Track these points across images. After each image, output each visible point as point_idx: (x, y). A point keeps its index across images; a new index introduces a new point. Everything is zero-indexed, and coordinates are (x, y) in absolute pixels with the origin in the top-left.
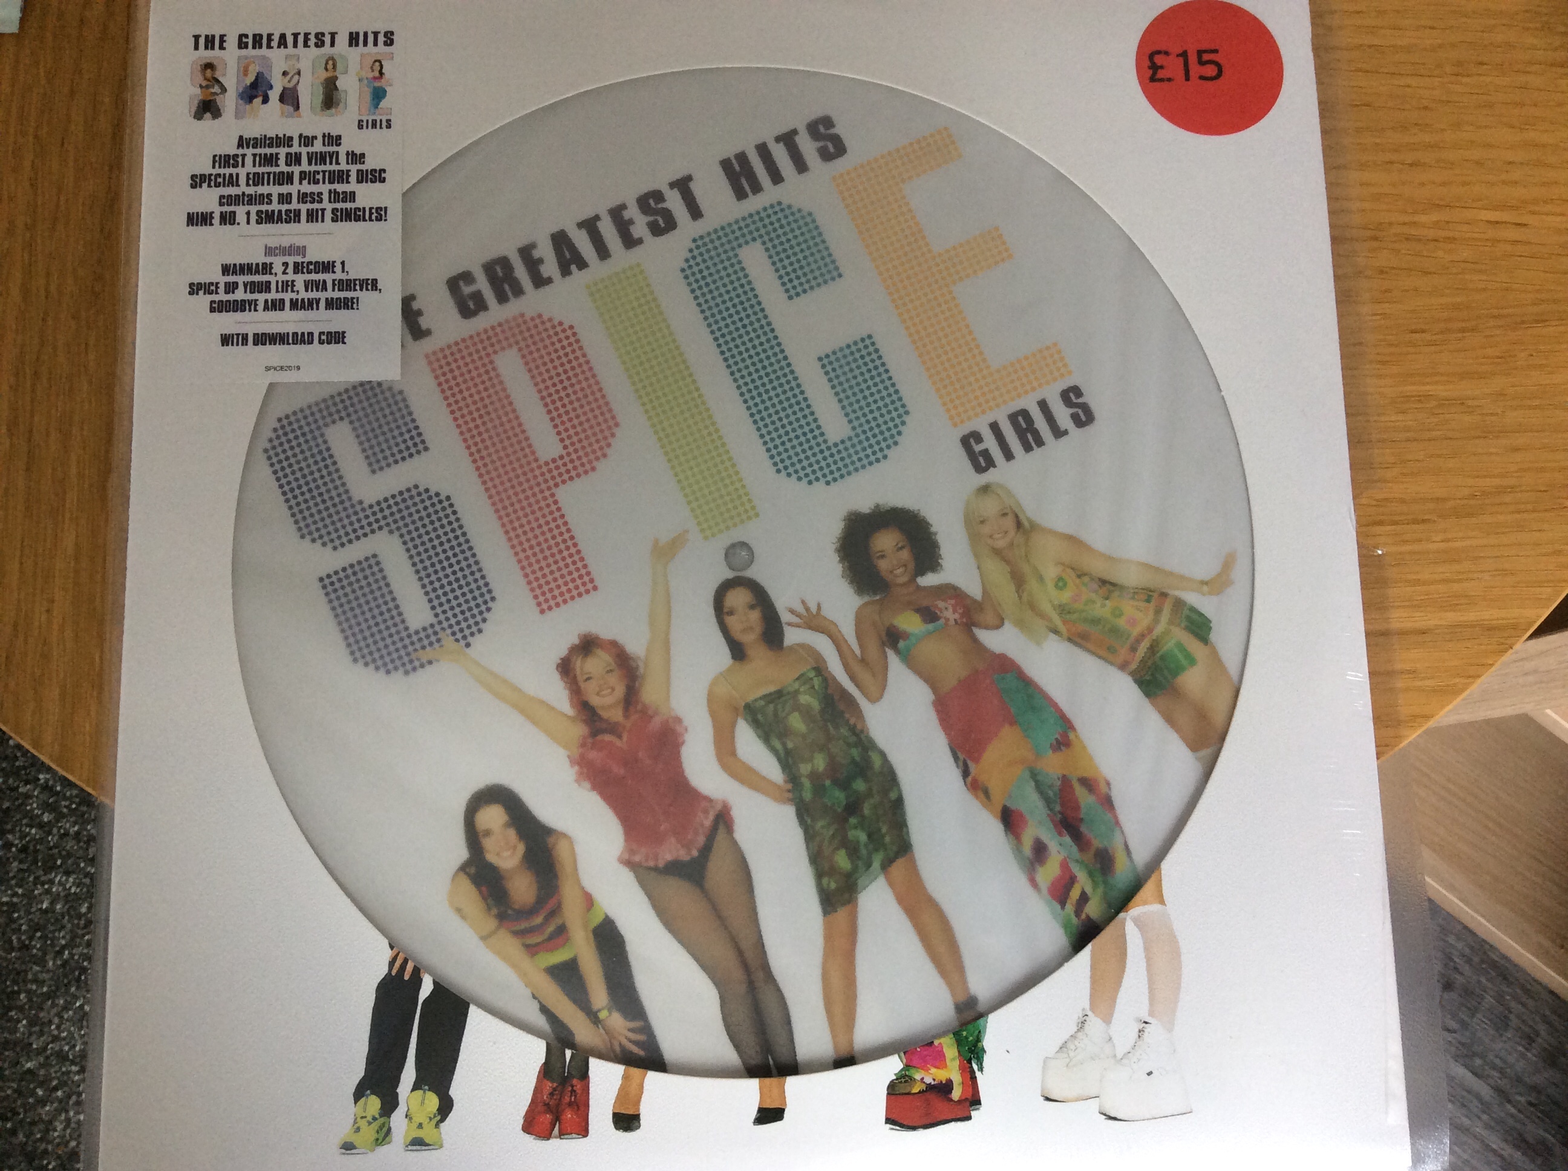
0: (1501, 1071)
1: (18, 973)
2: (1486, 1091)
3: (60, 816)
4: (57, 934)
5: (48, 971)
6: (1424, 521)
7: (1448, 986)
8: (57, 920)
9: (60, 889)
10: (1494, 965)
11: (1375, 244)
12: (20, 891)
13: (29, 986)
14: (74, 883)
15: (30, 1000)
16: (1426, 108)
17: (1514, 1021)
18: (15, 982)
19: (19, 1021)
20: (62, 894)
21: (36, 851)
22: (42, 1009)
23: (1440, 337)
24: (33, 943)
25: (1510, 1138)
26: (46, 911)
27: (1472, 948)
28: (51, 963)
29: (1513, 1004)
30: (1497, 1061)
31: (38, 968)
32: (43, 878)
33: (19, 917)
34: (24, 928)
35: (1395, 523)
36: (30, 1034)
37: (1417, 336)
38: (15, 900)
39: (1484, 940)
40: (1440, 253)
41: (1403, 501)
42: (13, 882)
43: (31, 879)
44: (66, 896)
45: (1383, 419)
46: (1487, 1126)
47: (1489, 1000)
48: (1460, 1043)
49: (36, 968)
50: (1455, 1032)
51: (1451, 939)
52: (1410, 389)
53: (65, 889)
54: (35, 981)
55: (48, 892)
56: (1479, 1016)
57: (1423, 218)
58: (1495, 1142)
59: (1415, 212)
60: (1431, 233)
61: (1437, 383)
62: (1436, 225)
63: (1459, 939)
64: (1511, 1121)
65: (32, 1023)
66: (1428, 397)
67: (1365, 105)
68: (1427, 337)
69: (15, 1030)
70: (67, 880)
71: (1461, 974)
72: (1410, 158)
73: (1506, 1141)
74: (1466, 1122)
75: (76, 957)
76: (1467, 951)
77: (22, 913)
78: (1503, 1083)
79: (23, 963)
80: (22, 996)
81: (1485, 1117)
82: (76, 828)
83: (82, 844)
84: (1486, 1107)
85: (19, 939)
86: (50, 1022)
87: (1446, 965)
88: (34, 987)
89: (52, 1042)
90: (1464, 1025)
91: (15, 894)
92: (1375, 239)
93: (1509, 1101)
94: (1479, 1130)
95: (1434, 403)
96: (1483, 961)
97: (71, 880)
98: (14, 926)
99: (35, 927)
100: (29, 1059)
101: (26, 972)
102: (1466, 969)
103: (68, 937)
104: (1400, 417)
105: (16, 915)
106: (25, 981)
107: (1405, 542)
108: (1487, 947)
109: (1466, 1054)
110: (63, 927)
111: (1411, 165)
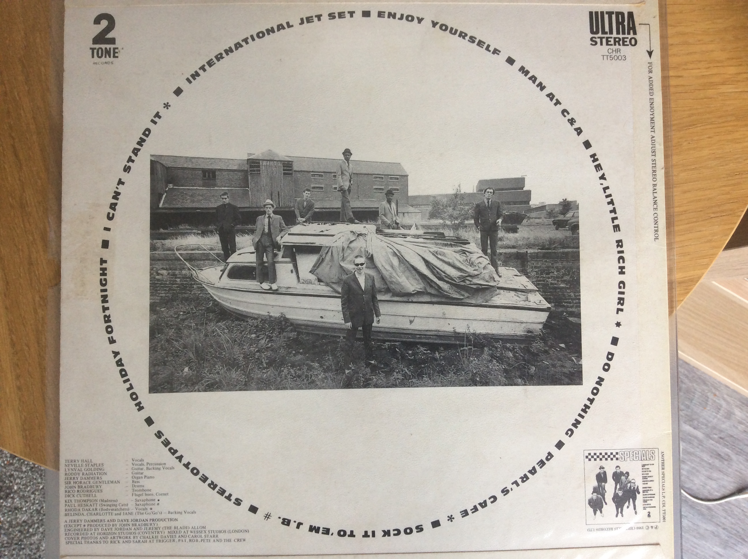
0: (706, 425)
2: (700, 435)
10: (699, 377)
25: (712, 454)
27: (688, 371)
30: (704, 421)
39: (694, 367)
46: (702, 451)
48: (687, 415)
58: (705, 457)
64: (713, 447)
73: (711, 456)
76: (687, 373)
84: (701, 442)
93: (711, 438)
108: (695, 370)
109: (689, 420)
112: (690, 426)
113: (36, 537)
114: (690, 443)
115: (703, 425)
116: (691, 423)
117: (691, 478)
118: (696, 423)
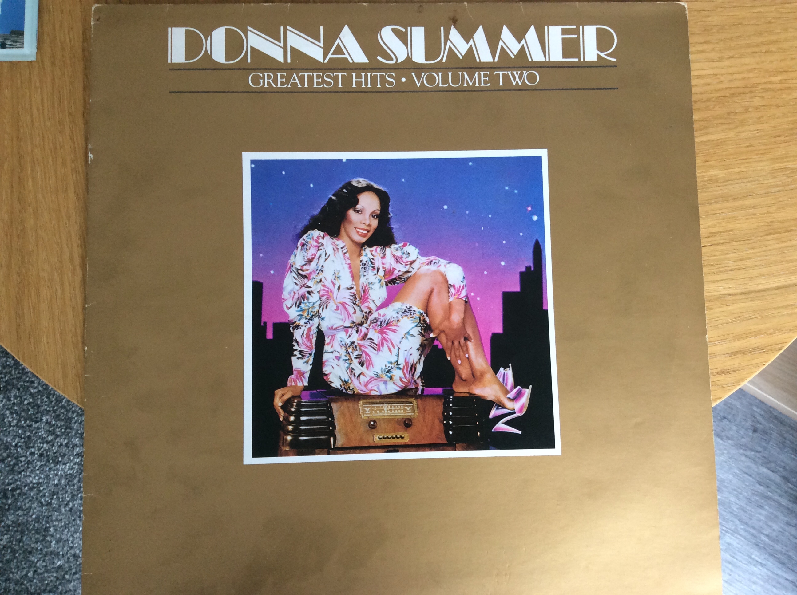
0: (784, 468)
1: (48, 518)
2: (777, 478)
3: (57, 436)
4: (64, 495)
5: (63, 515)
6: (791, 231)
7: (755, 431)
8: (63, 489)
9: (62, 473)
10: (776, 417)
11: (752, 95)
12: (42, 476)
13: (54, 523)
14: (69, 469)
15: (56, 530)
16: (770, 22)
17: (788, 442)
18: (47, 522)
19: (51, 542)
20: (64, 475)
21: (48, 456)
22: (63, 534)
23: (787, 138)
24: (53, 501)
25: (791, 499)
26: (56, 485)
27: (764, 411)
28: (63, 510)
29: (785, 435)
30: (782, 464)
31: (58, 514)
32: (53, 468)
33: (44, 489)
34: (47, 494)
35: (776, 233)
36: (58, 548)
37: (777, 138)
38: (40, 481)
39: (770, 407)
40: (784, 96)
41: (780, 222)
42: (38, 472)
43: (48, 469)
44: (66, 475)
45: (766, 182)
46: (780, 496)
47: (775, 435)
48: (764, 457)
49: (56, 514)
50: (760, 452)
51: (755, 408)
52: (777, 166)
53: (65, 472)
54: (57, 520)
55: (56, 475)
56: (771, 443)
57: (773, 79)
58: (784, 502)
59: (771, 76)
60: (779, 86)
61: (789, 161)
62: (781, 82)
63: (758, 407)
64: (790, 491)
65: (58, 542)
66: (786, 169)
67: (739, 24)
68: (782, 138)
69: (50, 546)
70: (65, 468)
71: (761, 424)
72: (764, 49)
73: (789, 501)
74: (770, 494)
75: (76, 506)
76: (762, 413)
77: (45, 487)
78: (785, 473)
79: (49, 512)
80: (52, 529)
81: (779, 491)
82: (66, 441)
83: (70, 448)
84: (778, 486)
85: (45, 500)
86: (68, 540)
87: (753, 421)
88: (57, 523)
89: (70, 550)
90: (765, 449)
91: (40, 478)
92: (751, 92)
93: (790, 482)
94: (776, 497)
95: (790, 171)
96: (771, 417)
97: (67, 467)
98: (41, 494)
99: (53, 493)
100: (59, 560)
101: (51, 516)
102: (763, 421)
103: (70, 496)
104: (774, 180)
105: (41, 488)
106: (52, 521)
107: (783, 242)
108: (771, 409)
109: (767, 462)
110: (67, 492)
111: (765, 52)
112: (768, 468)
113: (72, 584)
114: (768, 487)
115: (781, 467)
116: (768, 466)
117: (770, 523)
118: (773, 465)
